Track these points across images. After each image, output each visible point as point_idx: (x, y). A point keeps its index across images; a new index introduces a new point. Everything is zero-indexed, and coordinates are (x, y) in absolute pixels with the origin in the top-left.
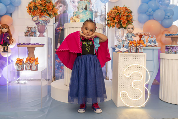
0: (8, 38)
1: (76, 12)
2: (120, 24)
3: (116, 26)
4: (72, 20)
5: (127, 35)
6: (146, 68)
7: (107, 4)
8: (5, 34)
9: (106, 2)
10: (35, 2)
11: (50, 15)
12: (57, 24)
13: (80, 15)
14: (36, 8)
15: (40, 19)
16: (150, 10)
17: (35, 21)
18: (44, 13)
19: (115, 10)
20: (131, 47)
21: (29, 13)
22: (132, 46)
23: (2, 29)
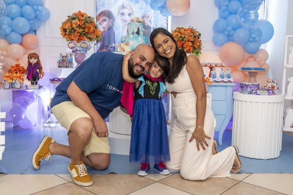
0: (38, 70)
1: (125, 38)
4: (120, 48)
7: (170, 18)
8: (34, 66)
9: (168, 15)
10: (71, 22)
11: (90, 39)
12: (99, 45)
13: (130, 41)
14: (73, 31)
15: (78, 44)
16: (229, 28)
17: (71, 48)
18: (83, 36)
19: (177, 33)
21: (64, 36)
23: (30, 59)
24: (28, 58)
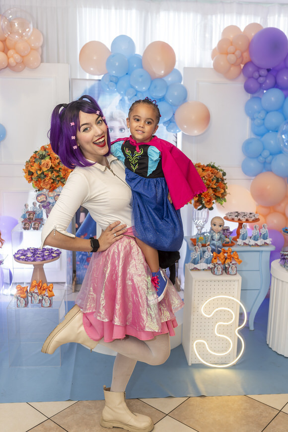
2: (201, 203)
7: (180, 135)
9: (178, 131)
10: (40, 164)
14: (43, 176)
16: (266, 153)
18: (57, 184)
21: (29, 182)
22: (217, 263)
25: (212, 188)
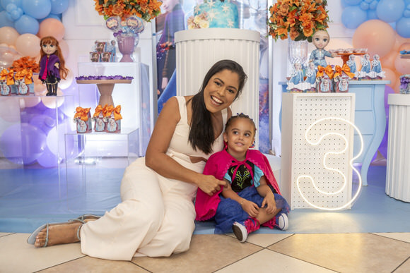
0: (57, 65)
1: (201, 7)
2: (299, 31)
3: (289, 34)
4: (192, 24)
5: (315, 55)
6: (356, 124)
8: (50, 58)
11: (143, 15)
12: (160, 34)
13: (208, 12)
14: (114, 1)
15: (124, 23)
17: (112, 29)
18: (131, 10)
20: (320, 80)
21: (100, 12)
22: (323, 77)
23: (43, 47)
24: (41, 44)
25: (311, 12)
